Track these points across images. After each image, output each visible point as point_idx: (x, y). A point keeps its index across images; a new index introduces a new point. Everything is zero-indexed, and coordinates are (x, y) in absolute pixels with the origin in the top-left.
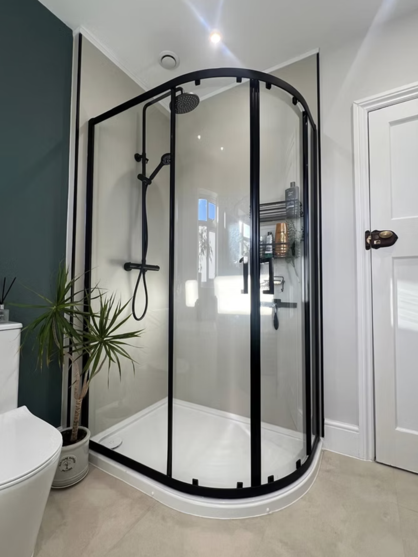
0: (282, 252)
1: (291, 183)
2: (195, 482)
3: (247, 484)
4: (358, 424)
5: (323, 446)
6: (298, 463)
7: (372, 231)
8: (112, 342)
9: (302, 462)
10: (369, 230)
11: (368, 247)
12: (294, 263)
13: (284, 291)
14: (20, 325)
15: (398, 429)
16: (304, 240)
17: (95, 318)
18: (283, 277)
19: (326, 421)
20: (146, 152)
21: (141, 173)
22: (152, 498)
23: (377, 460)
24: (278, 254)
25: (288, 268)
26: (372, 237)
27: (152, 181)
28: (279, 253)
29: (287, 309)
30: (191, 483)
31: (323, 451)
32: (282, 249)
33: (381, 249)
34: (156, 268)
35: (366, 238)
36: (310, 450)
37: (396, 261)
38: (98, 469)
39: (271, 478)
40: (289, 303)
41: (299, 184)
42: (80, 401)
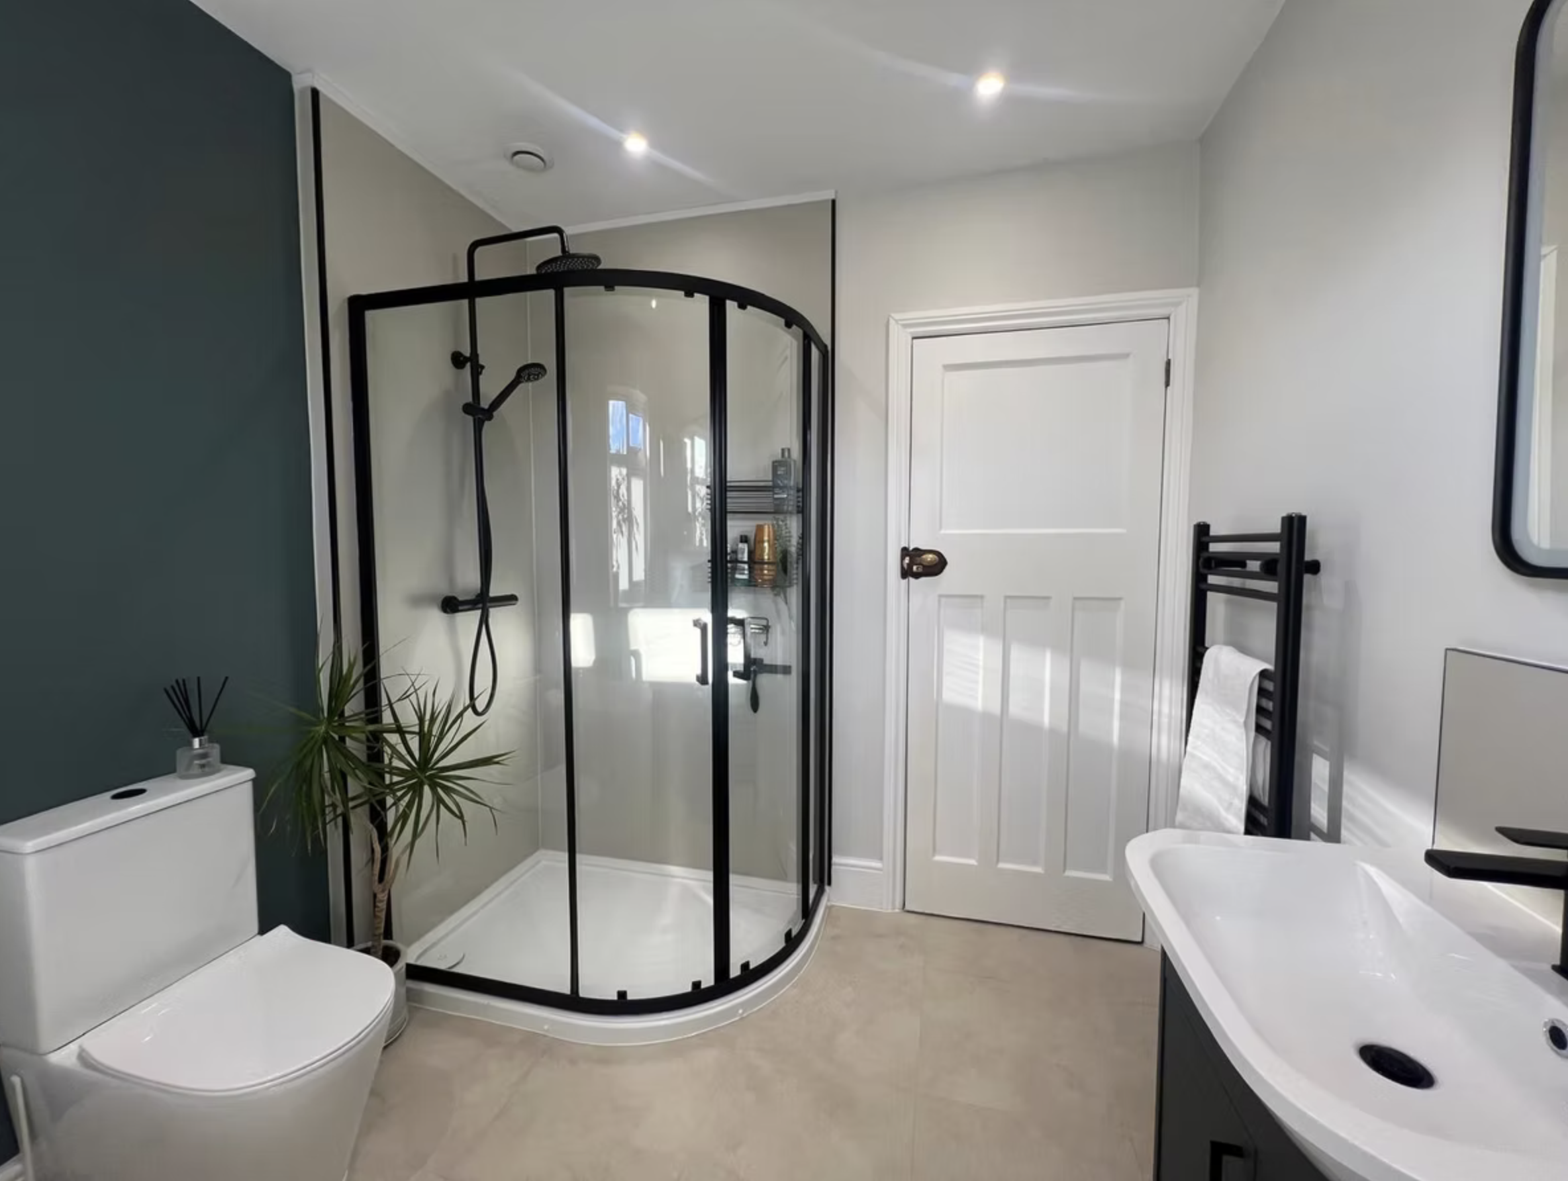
0: (766, 577)
1: (783, 450)
2: (622, 995)
3: (708, 981)
4: (881, 859)
5: (828, 900)
6: (788, 935)
7: (911, 549)
8: (447, 778)
9: (794, 933)
10: (907, 546)
11: (906, 573)
12: (785, 597)
13: (768, 645)
14: (249, 773)
15: (938, 858)
16: (802, 555)
17: (408, 737)
18: (766, 619)
19: (835, 859)
20: (479, 352)
21: (470, 399)
22: (545, 1036)
23: (908, 907)
24: (760, 581)
25: (776, 604)
26: (910, 560)
27: (495, 414)
28: (761, 579)
29: (773, 676)
30: (615, 998)
31: (829, 908)
32: (766, 572)
33: (923, 579)
34: (511, 599)
35: (903, 559)
36: (807, 912)
37: (943, 600)
38: (428, 1010)
39: (745, 966)
40: (776, 666)
41: (796, 454)
42: (384, 897)
